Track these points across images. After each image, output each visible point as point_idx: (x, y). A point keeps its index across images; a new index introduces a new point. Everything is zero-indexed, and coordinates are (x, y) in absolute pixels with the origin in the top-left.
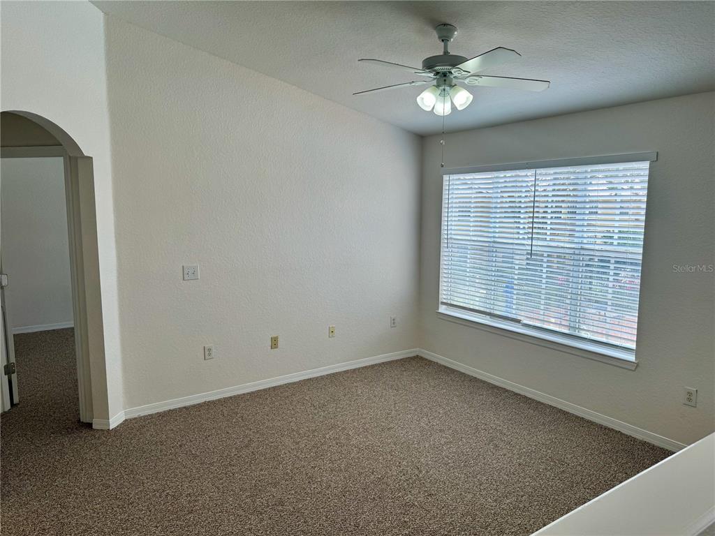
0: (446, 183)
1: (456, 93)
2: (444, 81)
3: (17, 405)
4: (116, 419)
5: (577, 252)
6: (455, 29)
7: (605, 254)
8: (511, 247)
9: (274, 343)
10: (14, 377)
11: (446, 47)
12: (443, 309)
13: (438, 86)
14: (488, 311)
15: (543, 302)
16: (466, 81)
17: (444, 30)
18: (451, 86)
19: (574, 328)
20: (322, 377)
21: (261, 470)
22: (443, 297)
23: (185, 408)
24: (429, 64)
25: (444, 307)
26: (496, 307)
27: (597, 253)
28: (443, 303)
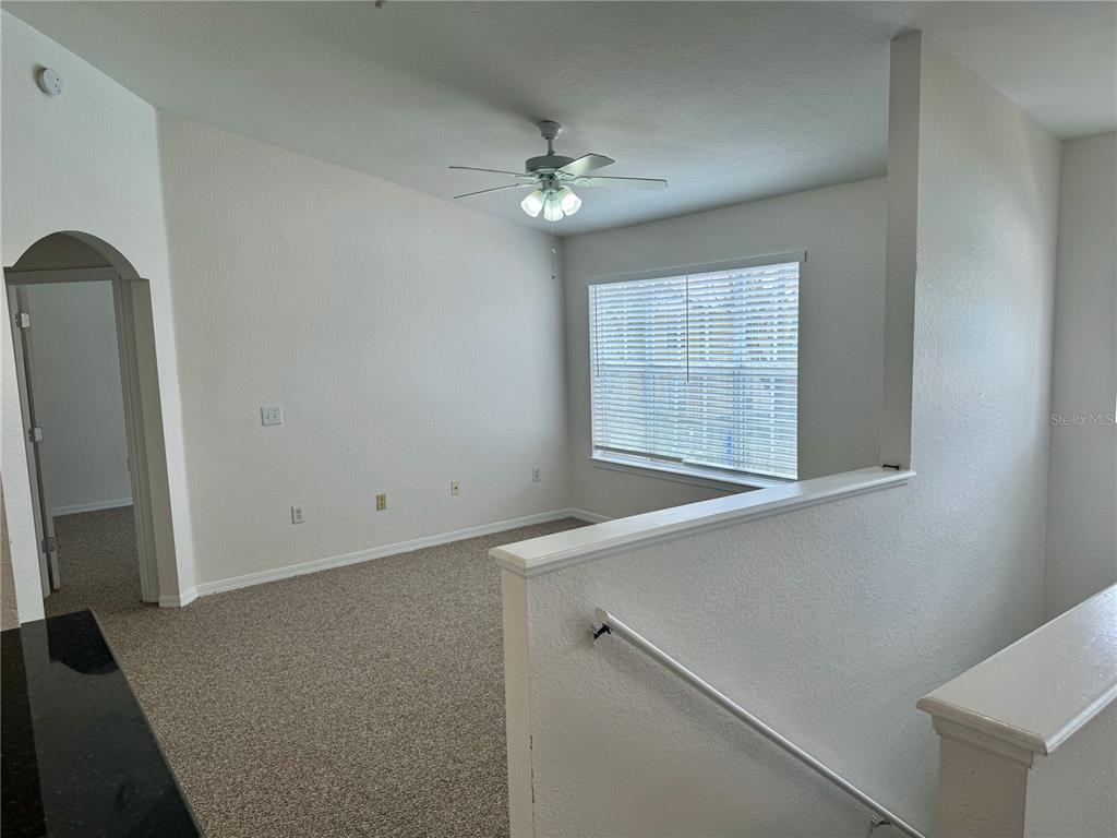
0: (591, 295)
1: (563, 198)
2: (550, 184)
3: (57, 591)
4: (188, 594)
5: (736, 371)
6: (559, 126)
7: (764, 372)
8: (667, 370)
9: (381, 503)
10: (54, 555)
11: (550, 146)
12: (597, 455)
13: (543, 190)
14: (648, 451)
15: (705, 434)
16: (576, 182)
17: (547, 127)
18: (558, 189)
19: (738, 462)
20: (445, 545)
21: (365, 631)
22: (597, 439)
23: (271, 583)
24: (533, 165)
25: (600, 451)
26: (658, 447)
27: (756, 372)
28: (598, 447)
